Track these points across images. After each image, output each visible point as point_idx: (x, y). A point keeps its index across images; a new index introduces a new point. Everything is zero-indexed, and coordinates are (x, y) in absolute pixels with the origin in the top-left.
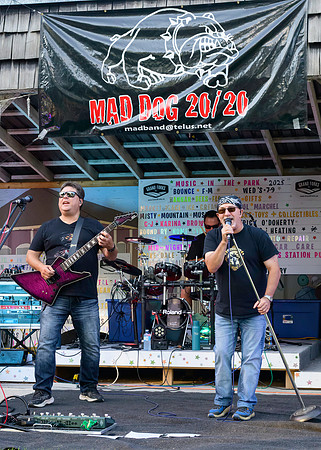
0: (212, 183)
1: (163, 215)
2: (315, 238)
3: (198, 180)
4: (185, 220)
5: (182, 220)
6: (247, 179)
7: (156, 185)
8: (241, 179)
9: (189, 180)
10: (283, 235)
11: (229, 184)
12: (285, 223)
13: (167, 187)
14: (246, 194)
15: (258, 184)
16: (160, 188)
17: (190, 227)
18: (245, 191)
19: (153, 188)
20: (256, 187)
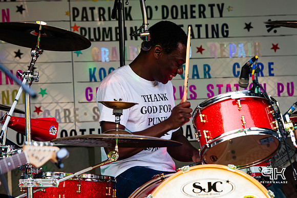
2: (275, 47)
10: (199, 42)
12: (202, 14)
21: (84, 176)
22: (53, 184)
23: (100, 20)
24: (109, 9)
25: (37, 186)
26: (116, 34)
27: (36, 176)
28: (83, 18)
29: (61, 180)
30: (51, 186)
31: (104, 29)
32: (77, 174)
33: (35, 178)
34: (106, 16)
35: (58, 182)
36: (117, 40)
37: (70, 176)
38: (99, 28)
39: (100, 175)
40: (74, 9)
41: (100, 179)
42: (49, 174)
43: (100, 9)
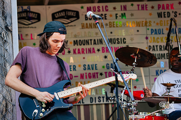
0: (125, 8)
1: (75, 43)
3: (111, 5)
4: (99, 47)
5: (96, 47)
6: (161, 3)
7: (65, 11)
8: (155, 4)
9: (101, 5)
11: (143, 8)
13: (77, 13)
14: (160, 19)
15: (172, 8)
16: (70, 14)
17: (105, 54)
18: (160, 15)
19: (63, 14)
20: (170, 11)
21: (155, 114)
22: (143, 117)
23: (160, 50)
24: (164, 46)
25: (136, 118)
26: (167, 56)
27: (136, 114)
28: (153, 50)
29: (146, 116)
30: (142, 118)
31: (162, 54)
32: (152, 113)
33: (135, 115)
34: (163, 49)
35: (145, 116)
36: (167, 58)
37: (150, 114)
38: (160, 54)
39: (162, 114)
40: (149, 46)
41: (162, 115)
42: (141, 113)
43: (160, 46)
